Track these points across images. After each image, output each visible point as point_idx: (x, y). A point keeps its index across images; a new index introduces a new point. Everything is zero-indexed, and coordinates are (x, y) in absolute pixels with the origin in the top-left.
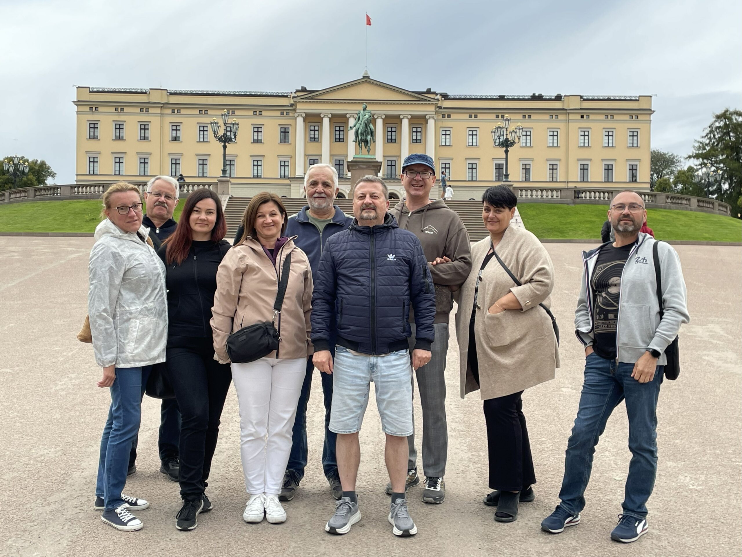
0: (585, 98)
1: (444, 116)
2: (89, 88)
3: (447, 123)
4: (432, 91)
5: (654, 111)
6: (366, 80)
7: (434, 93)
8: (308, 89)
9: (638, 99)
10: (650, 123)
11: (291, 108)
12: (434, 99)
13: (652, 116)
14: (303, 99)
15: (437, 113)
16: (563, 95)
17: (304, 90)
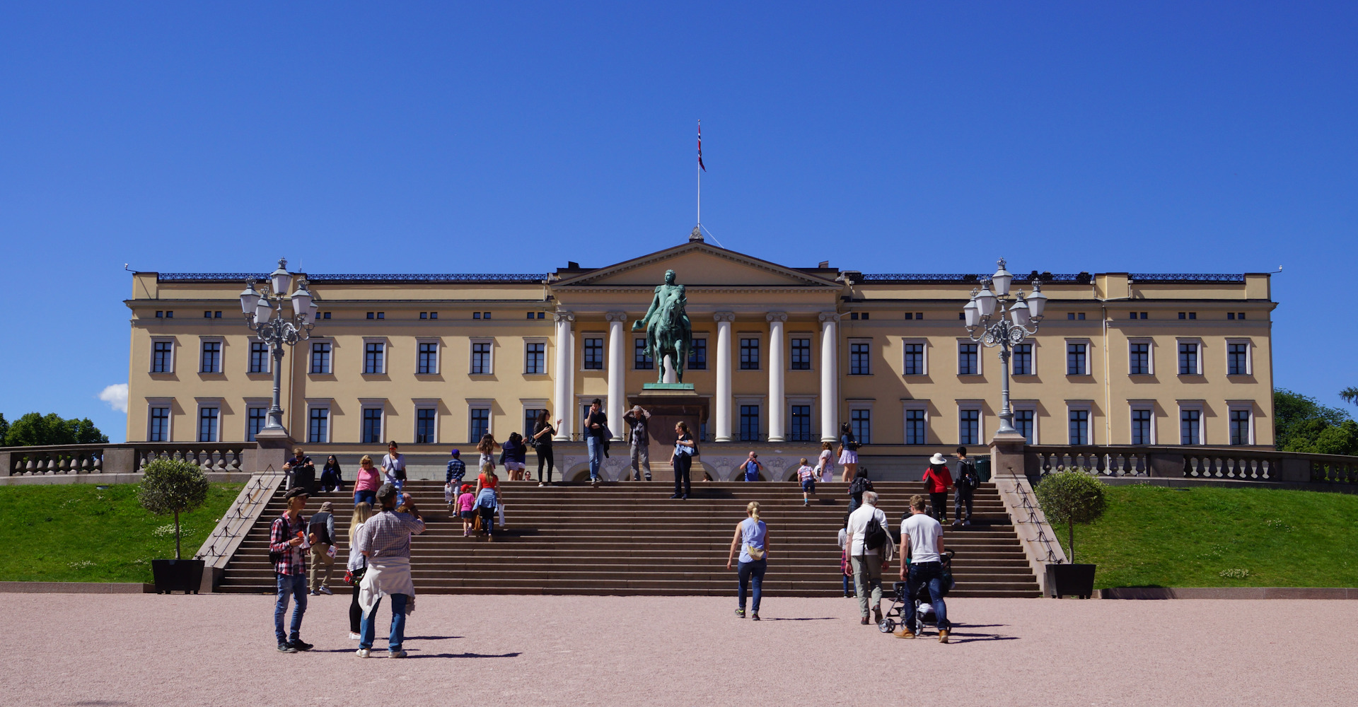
0: (1138, 278)
1: (854, 316)
2: (157, 275)
3: (862, 329)
4: (830, 266)
5: (1277, 303)
6: (697, 245)
7: (835, 271)
8: (581, 266)
9: (1242, 280)
10: (1270, 327)
11: (548, 305)
12: (833, 281)
13: (1272, 313)
14: (571, 285)
15: (839, 311)
16: (1091, 272)
17: (573, 267)
